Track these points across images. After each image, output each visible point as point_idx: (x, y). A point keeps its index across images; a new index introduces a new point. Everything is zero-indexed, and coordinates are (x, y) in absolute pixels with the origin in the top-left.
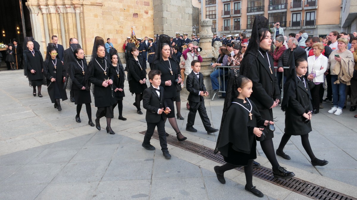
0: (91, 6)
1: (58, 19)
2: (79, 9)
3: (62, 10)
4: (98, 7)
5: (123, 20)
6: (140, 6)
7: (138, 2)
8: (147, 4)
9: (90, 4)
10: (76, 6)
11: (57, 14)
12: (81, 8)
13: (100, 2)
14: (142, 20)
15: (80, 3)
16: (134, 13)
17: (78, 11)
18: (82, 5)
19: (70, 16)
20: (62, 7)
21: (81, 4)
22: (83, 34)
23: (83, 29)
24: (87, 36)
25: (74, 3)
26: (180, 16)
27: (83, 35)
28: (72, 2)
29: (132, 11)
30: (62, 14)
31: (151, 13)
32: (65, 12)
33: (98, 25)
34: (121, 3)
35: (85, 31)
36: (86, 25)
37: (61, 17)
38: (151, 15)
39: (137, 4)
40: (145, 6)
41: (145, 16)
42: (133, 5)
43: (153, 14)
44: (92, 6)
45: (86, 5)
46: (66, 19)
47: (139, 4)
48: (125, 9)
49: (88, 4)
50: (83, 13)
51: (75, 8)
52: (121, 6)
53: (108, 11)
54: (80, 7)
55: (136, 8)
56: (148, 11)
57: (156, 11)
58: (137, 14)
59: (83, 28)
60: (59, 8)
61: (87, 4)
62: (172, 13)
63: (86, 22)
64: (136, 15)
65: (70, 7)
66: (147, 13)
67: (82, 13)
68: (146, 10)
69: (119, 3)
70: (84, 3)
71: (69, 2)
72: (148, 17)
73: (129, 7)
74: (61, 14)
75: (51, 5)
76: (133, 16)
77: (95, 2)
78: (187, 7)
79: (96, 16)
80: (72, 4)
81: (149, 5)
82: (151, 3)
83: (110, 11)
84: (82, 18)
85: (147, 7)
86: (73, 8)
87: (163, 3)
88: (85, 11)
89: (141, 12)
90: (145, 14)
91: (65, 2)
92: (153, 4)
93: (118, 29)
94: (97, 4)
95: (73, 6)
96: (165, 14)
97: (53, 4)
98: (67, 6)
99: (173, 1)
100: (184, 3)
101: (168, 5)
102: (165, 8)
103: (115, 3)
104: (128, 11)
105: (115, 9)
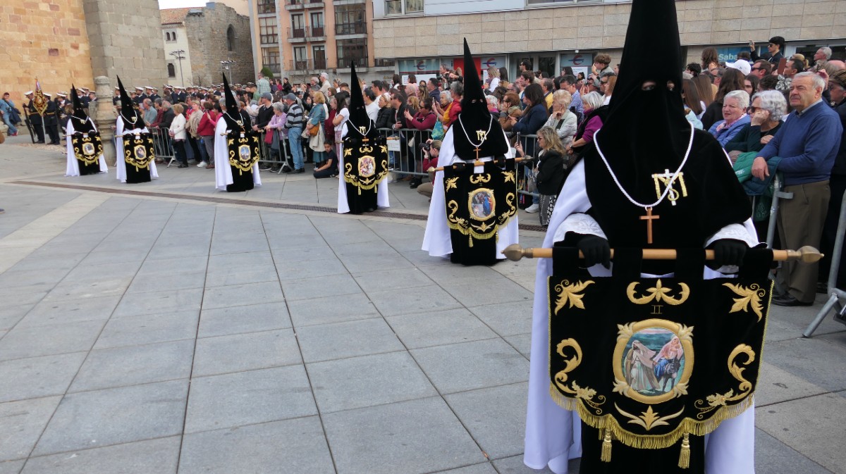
5: (30, 61)
6: (62, 36)
7: (56, 30)
8: (75, 32)
14: (68, 60)
16: (50, 48)
26: (140, 53)
29: (46, 46)
31: (84, 47)
34: (23, 32)
38: (85, 51)
39: (55, 32)
40: (72, 36)
41: (73, 53)
42: (46, 35)
43: (87, 49)
47: (59, 33)
48: (31, 43)
52: (23, 37)
55: (54, 41)
56: (78, 44)
57: (93, 45)
58: (57, 50)
62: (123, 48)
64: (53, 51)
66: (76, 47)
68: (74, 42)
69: (18, 33)
72: (80, 55)
73: (39, 38)
76: (50, 54)
78: (152, 38)
81: (78, 34)
82: (83, 31)
83: (2, 46)
85: (74, 37)
87: (103, 32)
89: (65, 46)
90: (74, 50)
92: (88, 32)
93: (21, 76)
96: (109, 51)
99: (123, 29)
100: (146, 31)
101: (113, 35)
102: (106, 40)
103: (11, 33)
104: (38, 45)
105: (12, 43)
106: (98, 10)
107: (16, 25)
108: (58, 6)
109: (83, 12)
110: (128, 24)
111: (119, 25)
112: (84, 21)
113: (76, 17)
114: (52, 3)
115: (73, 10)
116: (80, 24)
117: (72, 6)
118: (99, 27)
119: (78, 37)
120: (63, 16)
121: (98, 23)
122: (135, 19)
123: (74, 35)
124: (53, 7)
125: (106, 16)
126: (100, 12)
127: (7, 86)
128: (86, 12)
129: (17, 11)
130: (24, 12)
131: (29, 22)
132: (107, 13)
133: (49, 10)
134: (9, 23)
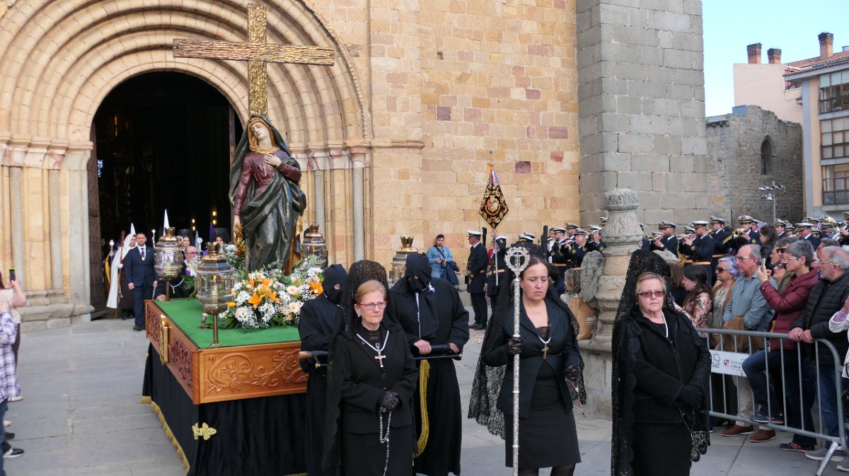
0: (391, 150)
1: (310, 186)
2: (361, 158)
3: (321, 164)
4: (411, 150)
5: (484, 183)
6: (539, 140)
7: (531, 130)
8: (560, 133)
9: (391, 145)
10: (354, 151)
11: (309, 173)
12: (368, 156)
13: (417, 139)
14: (543, 180)
15: (365, 145)
16: (518, 160)
17: (359, 164)
18: (370, 148)
19: (338, 176)
20: (323, 154)
21: (368, 145)
22: (368, 222)
23: (368, 210)
24: (376, 227)
25: (349, 144)
26: (664, 163)
27: (368, 226)
28: (346, 141)
29: (513, 156)
30: (322, 173)
31: (571, 157)
32: (328, 168)
33: (408, 198)
34: (482, 135)
35: (371, 217)
36: (375, 201)
37: (317, 180)
38: (572, 163)
39: (528, 134)
40: (554, 140)
41: (553, 168)
42: (515, 139)
43: (577, 161)
44: (396, 150)
45: (379, 147)
46: (329, 184)
47: (536, 135)
48: (491, 153)
49: (386, 145)
50: (371, 167)
51: (351, 156)
52: (480, 143)
53: (441, 159)
54: (365, 154)
55: (526, 148)
56: (562, 153)
57: (587, 153)
58: (528, 163)
59: (368, 206)
60: (313, 158)
61: (382, 144)
62: (636, 156)
63: (375, 193)
64: (523, 166)
65: (340, 156)
66: (558, 158)
67: (367, 169)
68: (556, 150)
69: (474, 137)
70: (375, 143)
71: (339, 143)
72: (563, 171)
73: (503, 144)
74: (317, 173)
75: (298, 151)
76: (517, 171)
77: (404, 139)
78: (687, 136)
79: (404, 175)
80: (346, 148)
81: (566, 137)
82: (573, 131)
83: (448, 159)
84: (368, 182)
85: (558, 141)
86: (347, 158)
87: (606, 128)
88: (375, 162)
89: (543, 156)
90: (553, 163)
91: (330, 142)
92: (580, 132)
93: (469, 207)
94: (409, 144)
95: (348, 152)
96: (612, 161)
97: (302, 149)
98: (333, 152)
99: (640, 122)
100: (678, 125)
101: (622, 133)
102: (610, 141)
103: (463, 138)
104: (501, 155)
105: (463, 153)
106: (601, 92)
107: (473, 124)
108: (538, 92)
109: (576, 100)
110: (648, 114)
111: (633, 115)
112: (577, 114)
113: (564, 108)
114: (530, 88)
115: (563, 100)
116: (569, 120)
117: (561, 90)
118: (600, 122)
119: (563, 140)
120: (545, 106)
121: (599, 114)
122: (661, 104)
123: (557, 137)
124: (532, 94)
125: (613, 100)
126: (604, 95)
127: (446, 224)
128: (581, 99)
129: (479, 102)
130: (486, 104)
131: (492, 119)
132: (616, 96)
133: (524, 99)
134: (463, 122)
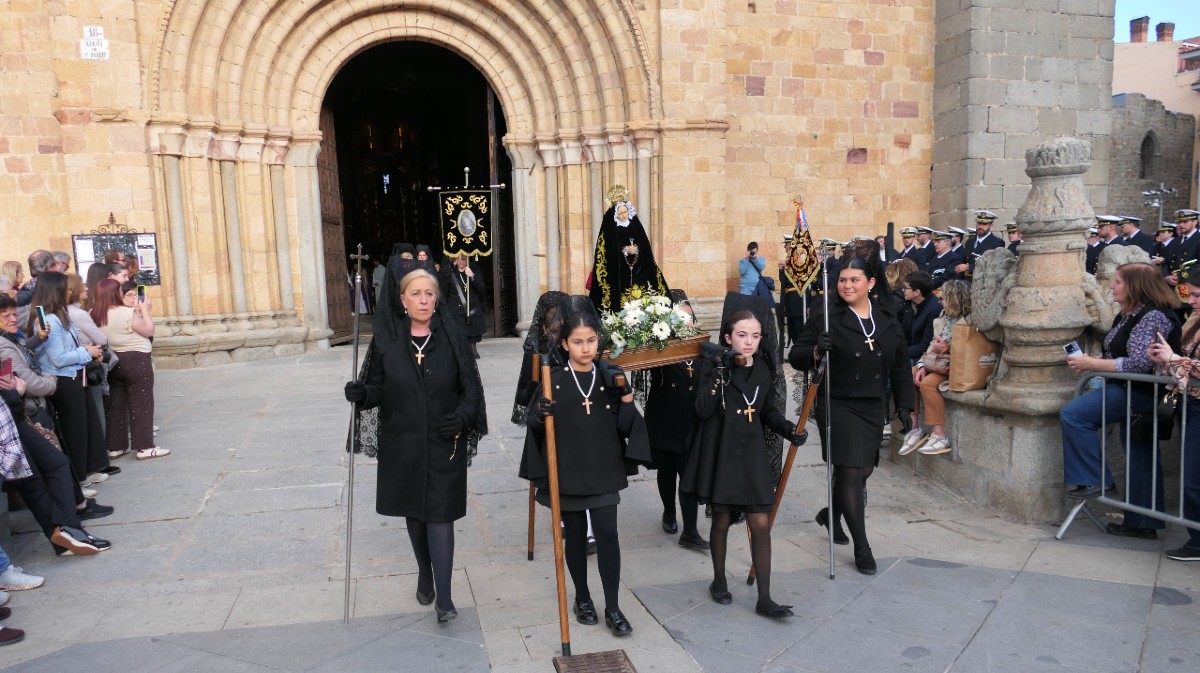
0: (686, 133)
1: (585, 182)
2: (647, 144)
3: (597, 154)
4: (712, 133)
5: (806, 177)
6: (879, 120)
7: (869, 107)
8: (908, 110)
9: (684, 126)
10: (639, 135)
11: (584, 166)
12: (656, 142)
13: (720, 118)
14: (883, 173)
15: (652, 127)
16: (851, 146)
17: (644, 153)
18: (659, 131)
19: (619, 169)
20: (599, 141)
21: (656, 127)
22: (656, 227)
23: (656, 212)
24: (665, 234)
25: (633, 126)
27: (656, 231)
28: (628, 123)
29: (844, 142)
30: (599, 166)
31: (921, 142)
32: (606, 160)
33: (707, 196)
34: (804, 114)
35: (660, 220)
36: (665, 200)
37: (594, 174)
38: (923, 150)
39: (865, 112)
40: (900, 119)
41: (897, 156)
42: (848, 119)
43: (929, 147)
44: (691, 133)
45: (670, 130)
46: (607, 179)
47: (876, 114)
48: (816, 137)
49: (679, 126)
50: (660, 157)
51: (635, 142)
52: (801, 125)
53: (751, 146)
54: (652, 139)
55: (862, 131)
56: (910, 136)
57: (944, 135)
58: (864, 151)
59: (656, 207)
60: (588, 146)
61: (674, 126)
62: (1012, 137)
63: (665, 189)
64: (857, 154)
65: (621, 143)
66: (904, 143)
67: (656, 159)
68: (901, 132)
69: (794, 117)
70: (666, 124)
71: (620, 126)
72: (910, 161)
73: (832, 126)
74: (594, 166)
75: (568, 139)
76: (849, 161)
77: (702, 119)
78: (1084, 109)
79: (702, 166)
80: (629, 132)
81: (915, 115)
82: (925, 108)
83: (759, 146)
84: (656, 176)
85: (905, 121)
86: (630, 146)
87: (972, 101)
88: (666, 150)
89: (886, 142)
90: (899, 150)
91: (608, 125)
92: (935, 108)
93: (785, 209)
94: (710, 125)
95: (631, 137)
96: (978, 145)
97: (573, 135)
98: (612, 138)
99: (1021, 91)
100: (1073, 93)
101: (994, 106)
102: (977, 119)
103: (779, 118)
104: (829, 140)
105: (779, 138)
106: (969, 49)
107: (793, 100)
108: (881, 55)
109: (931, 65)
110: (1032, 79)
111: (1014, 83)
112: (932, 84)
113: (915, 76)
114: (871, 50)
115: (913, 63)
116: (921, 93)
117: (912, 51)
118: (965, 92)
119: (912, 119)
120: (889, 75)
121: (963, 82)
122: (1051, 65)
123: (905, 115)
124: (873, 58)
125: (985, 62)
126: (972, 55)
127: (756, 229)
128: (939, 62)
129: (802, 70)
130: (809, 71)
131: (818, 93)
132: (989, 56)
133: (862, 64)
134: (780, 97)
